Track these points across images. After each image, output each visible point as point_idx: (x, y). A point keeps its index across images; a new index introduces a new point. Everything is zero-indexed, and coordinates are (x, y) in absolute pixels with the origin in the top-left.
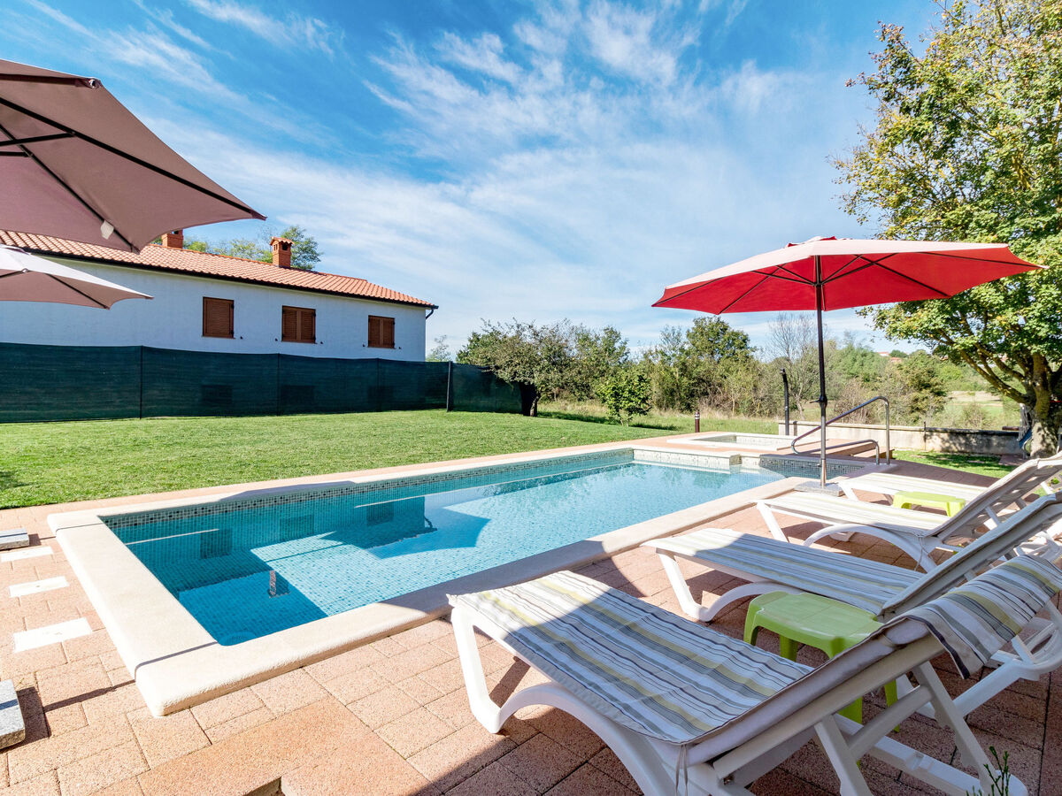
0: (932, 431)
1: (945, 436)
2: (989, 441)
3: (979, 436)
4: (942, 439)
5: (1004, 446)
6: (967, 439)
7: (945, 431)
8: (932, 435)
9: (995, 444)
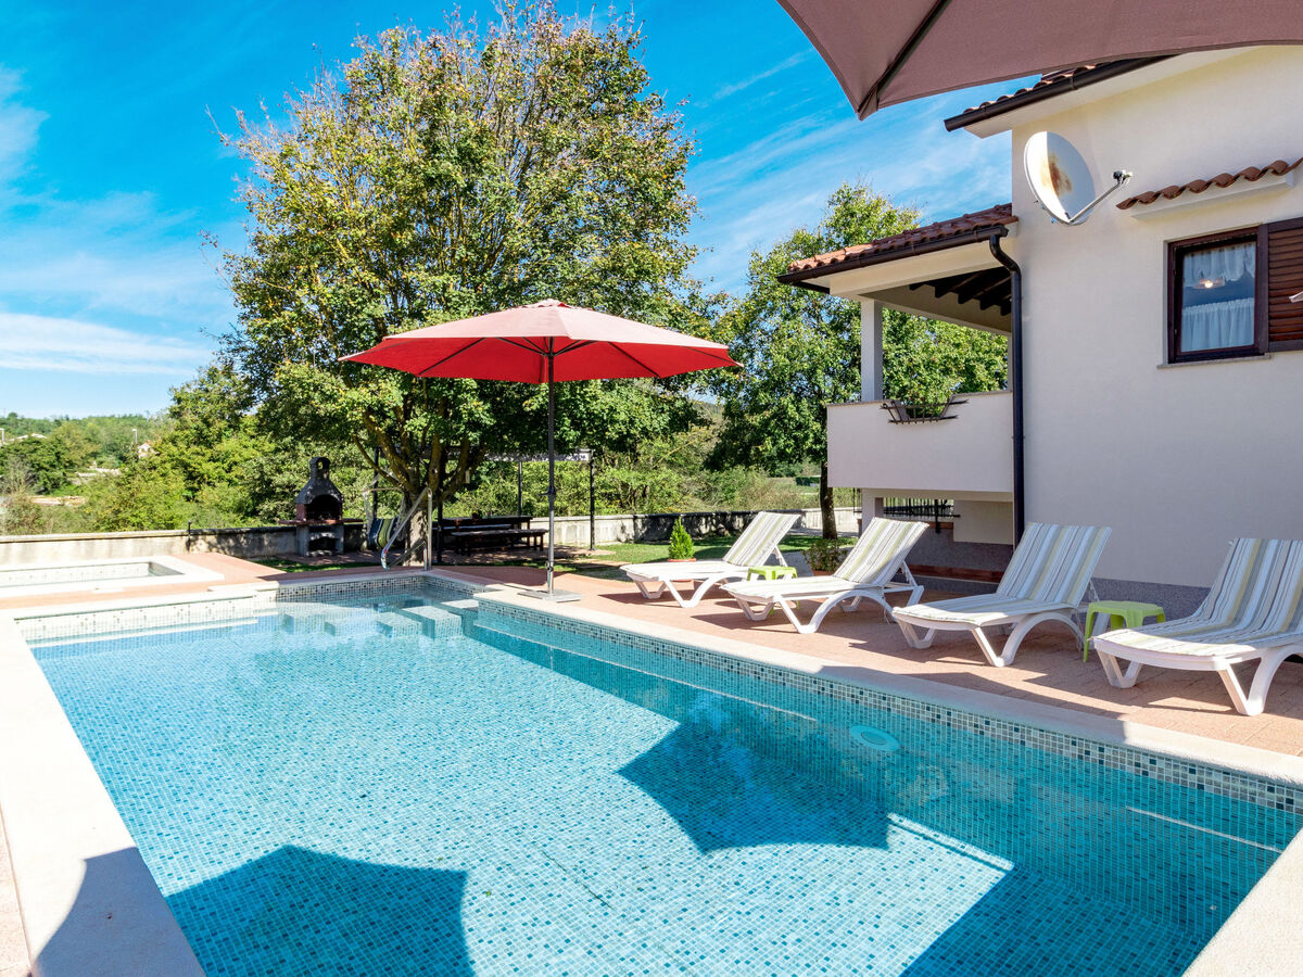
0: (196, 534)
1: (212, 539)
2: (261, 540)
3: (251, 536)
4: (209, 543)
5: (276, 545)
6: (237, 541)
7: (213, 532)
8: (197, 539)
9: (266, 543)
